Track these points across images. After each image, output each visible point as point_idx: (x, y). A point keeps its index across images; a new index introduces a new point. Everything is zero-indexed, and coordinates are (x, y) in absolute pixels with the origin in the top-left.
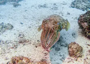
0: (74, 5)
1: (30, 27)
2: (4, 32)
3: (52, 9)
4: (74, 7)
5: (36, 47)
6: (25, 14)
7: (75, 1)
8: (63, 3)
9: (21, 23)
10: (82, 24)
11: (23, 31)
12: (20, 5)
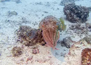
0: (63, 3)
1: (29, 15)
2: (11, 16)
3: (46, 5)
4: (62, 5)
5: (34, 25)
6: (25, 7)
7: (63, 1)
8: (55, 2)
9: (23, 12)
10: (66, 11)
11: (25, 16)
12: (21, 2)
